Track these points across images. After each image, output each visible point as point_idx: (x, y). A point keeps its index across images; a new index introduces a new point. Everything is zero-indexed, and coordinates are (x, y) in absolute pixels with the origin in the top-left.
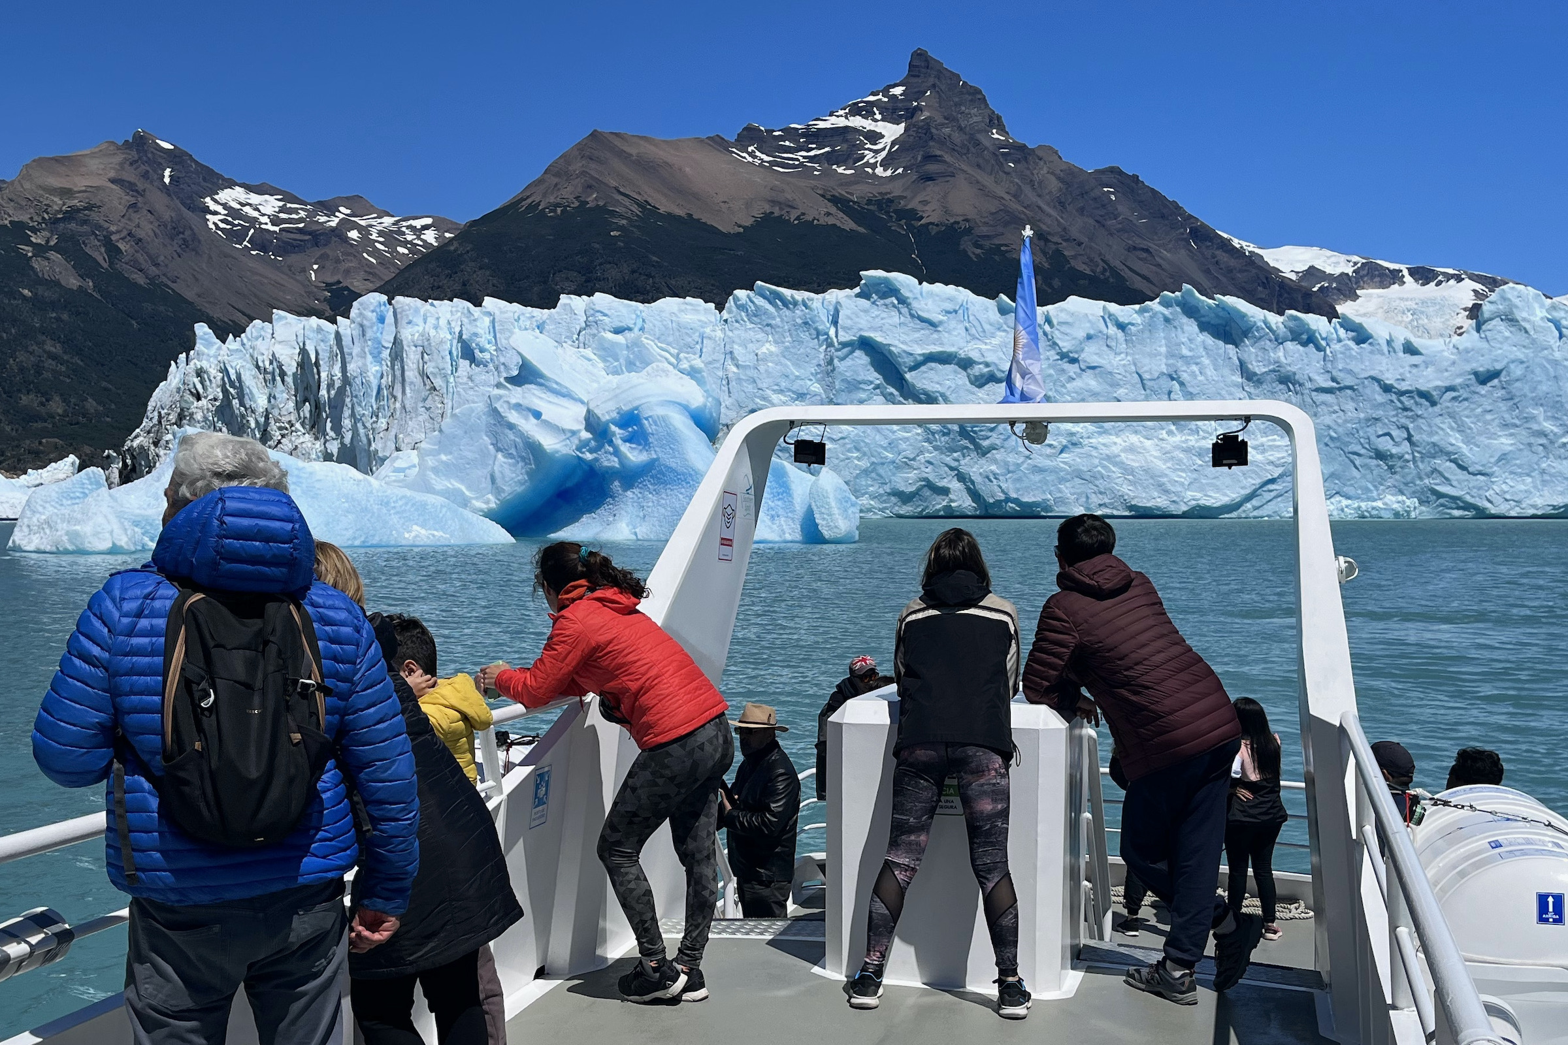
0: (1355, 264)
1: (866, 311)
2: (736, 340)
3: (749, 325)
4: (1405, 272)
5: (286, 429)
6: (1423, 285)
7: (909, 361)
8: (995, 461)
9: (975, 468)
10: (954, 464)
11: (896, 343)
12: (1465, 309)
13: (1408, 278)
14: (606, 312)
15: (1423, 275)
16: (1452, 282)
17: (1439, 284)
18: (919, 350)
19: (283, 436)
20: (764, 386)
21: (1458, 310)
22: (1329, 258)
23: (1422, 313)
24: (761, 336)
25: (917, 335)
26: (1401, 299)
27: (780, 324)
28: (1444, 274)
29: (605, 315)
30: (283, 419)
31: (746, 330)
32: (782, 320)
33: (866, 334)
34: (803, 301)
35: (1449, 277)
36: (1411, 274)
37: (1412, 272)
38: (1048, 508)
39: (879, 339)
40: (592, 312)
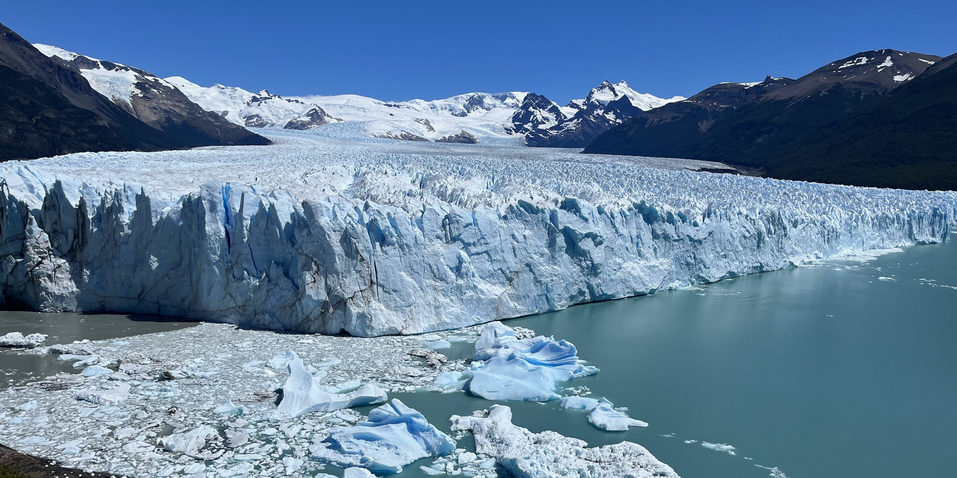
0: (75, 56)
1: (565, 214)
2: (513, 228)
3: (517, 221)
4: (99, 63)
5: (46, 253)
6: (109, 70)
7: (580, 237)
8: (600, 278)
9: (594, 282)
10: (588, 281)
11: (577, 229)
12: (134, 84)
13: (101, 66)
14: (461, 215)
15: (109, 66)
16: (123, 70)
17: (117, 70)
18: (584, 232)
19: (43, 258)
20: (530, 251)
21: (130, 84)
22: (60, 52)
23: (114, 83)
24: (523, 226)
25: (582, 225)
26: (103, 76)
27: (530, 220)
28: (119, 66)
29: (461, 217)
30: (41, 246)
31: (516, 223)
32: (532, 218)
33: (567, 225)
34: (542, 209)
35: (121, 68)
36: (102, 64)
37: (103, 63)
38: (614, 296)
39: (572, 228)
40: (454, 215)
